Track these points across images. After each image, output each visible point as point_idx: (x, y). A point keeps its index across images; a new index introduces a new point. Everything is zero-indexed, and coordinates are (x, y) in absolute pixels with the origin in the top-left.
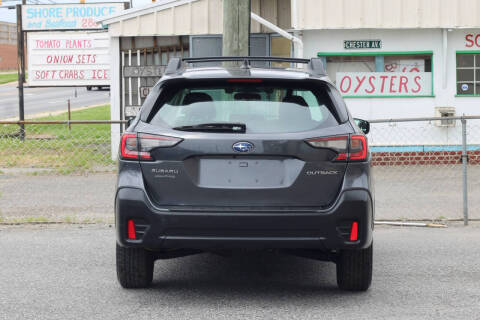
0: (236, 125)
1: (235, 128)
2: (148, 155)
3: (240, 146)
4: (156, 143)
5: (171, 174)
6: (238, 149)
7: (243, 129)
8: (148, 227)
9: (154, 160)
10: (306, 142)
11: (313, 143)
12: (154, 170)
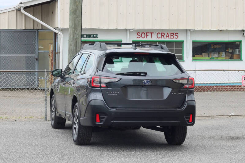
0: (142, 73)
1: (142, 74)
2: (105, 85)
3: (146, 82)
4: (108, 80)
5: (116, 94)
6: (145, 83)
7: (145, 74)
8: (106, 117)
9: (108, 88)
10: (172, 80)
11: (174, 81)
12: (107, 92)
